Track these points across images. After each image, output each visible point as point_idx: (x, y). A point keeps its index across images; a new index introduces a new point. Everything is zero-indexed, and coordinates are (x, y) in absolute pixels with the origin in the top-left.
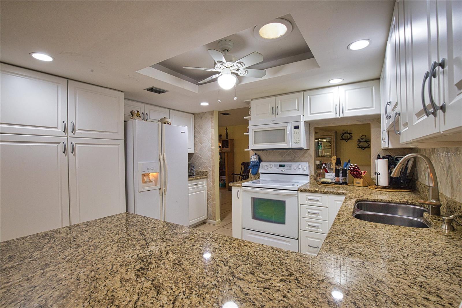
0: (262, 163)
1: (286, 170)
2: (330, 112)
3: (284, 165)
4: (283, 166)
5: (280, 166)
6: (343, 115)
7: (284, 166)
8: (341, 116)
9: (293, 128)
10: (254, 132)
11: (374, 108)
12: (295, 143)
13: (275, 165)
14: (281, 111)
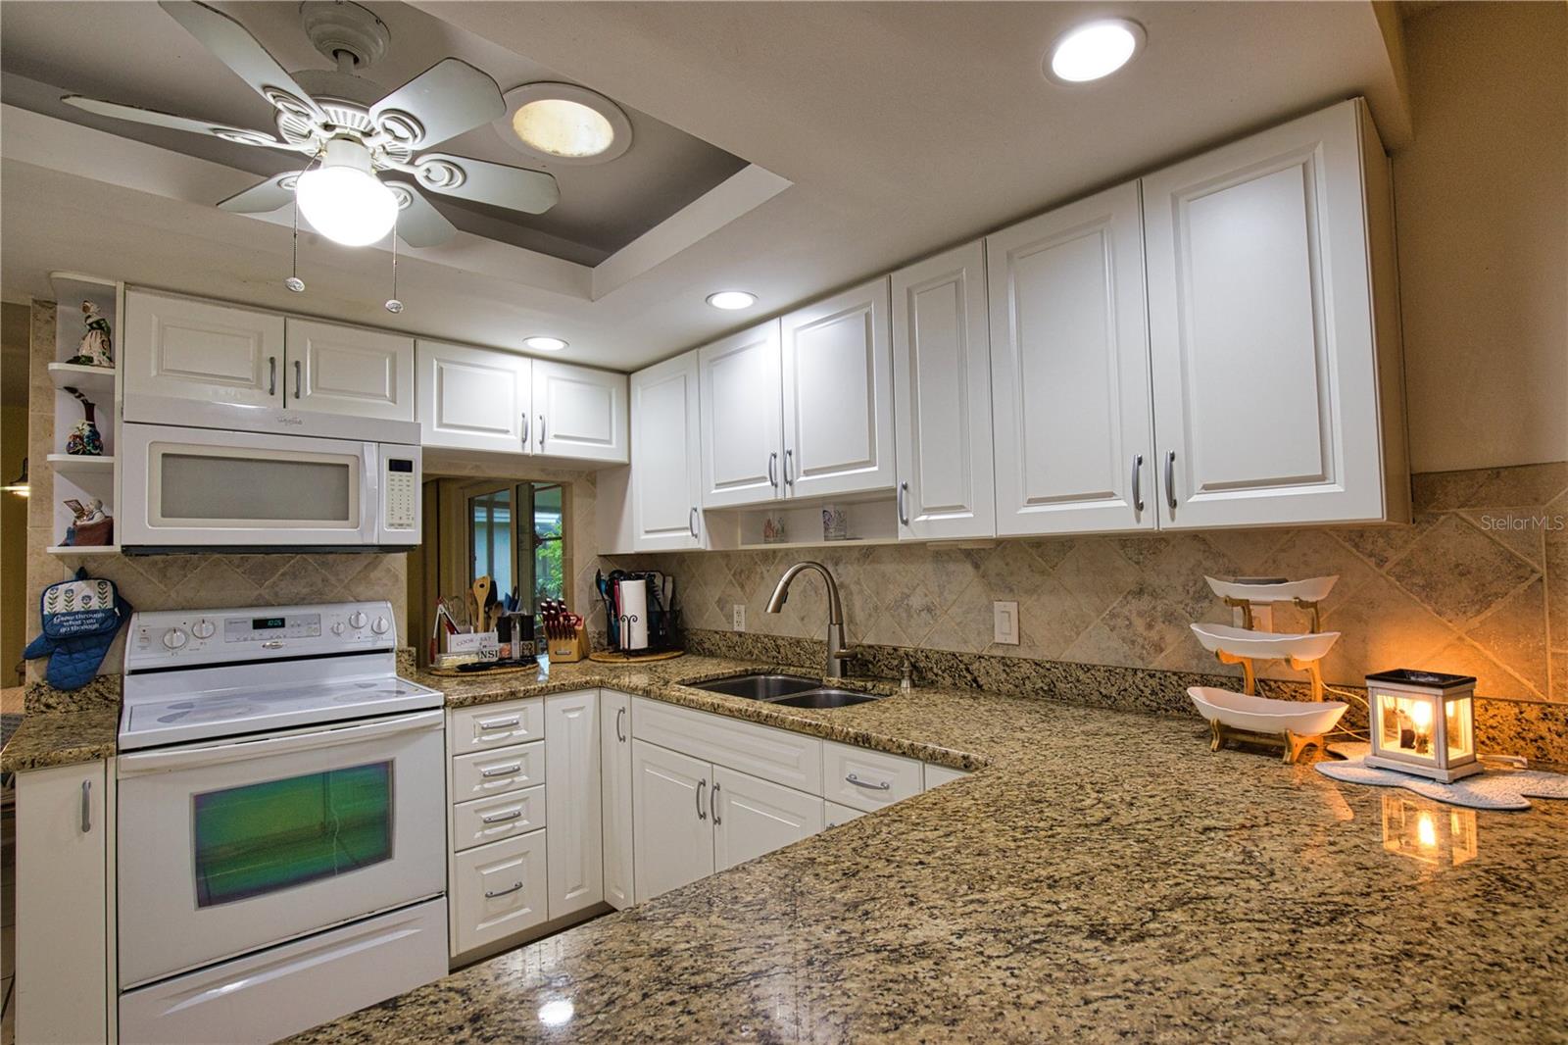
0: (137, 621)
1: (289, 642)
2: (507, 432)
3: (283, 620)
4: (280, 623)
5: (260, 624)
6: (543, 449)
7: (283, 626)
8: (537, 451)
9: (386, 465)
10: (164, 455)
11: (614, 446)
12: (392, 525)
13: (230, 623)
14: (315, 386)
